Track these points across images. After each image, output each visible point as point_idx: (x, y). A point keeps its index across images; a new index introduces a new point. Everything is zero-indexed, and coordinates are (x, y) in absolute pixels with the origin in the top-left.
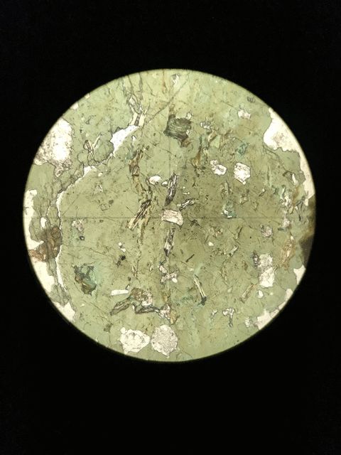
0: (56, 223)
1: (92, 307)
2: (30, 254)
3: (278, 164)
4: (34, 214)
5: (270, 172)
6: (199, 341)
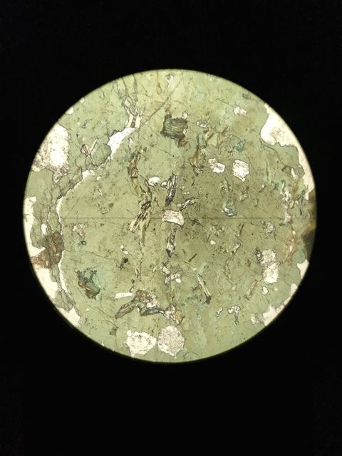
0: (57, 229)
1: (97, 311)
2: (32, 261)
3: (277, 159)
4: (34, 220)
5: (269, 168)
6: (206, 340)
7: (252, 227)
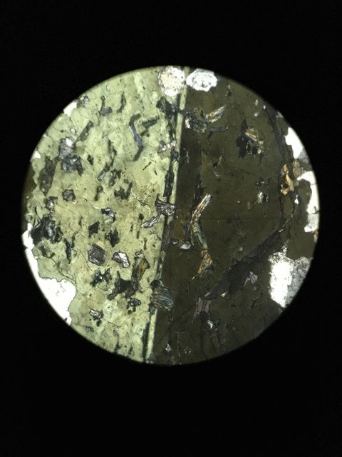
2: (310, 167)
4: (307, 207)
6: (135, 81)
7: (85, 196)
